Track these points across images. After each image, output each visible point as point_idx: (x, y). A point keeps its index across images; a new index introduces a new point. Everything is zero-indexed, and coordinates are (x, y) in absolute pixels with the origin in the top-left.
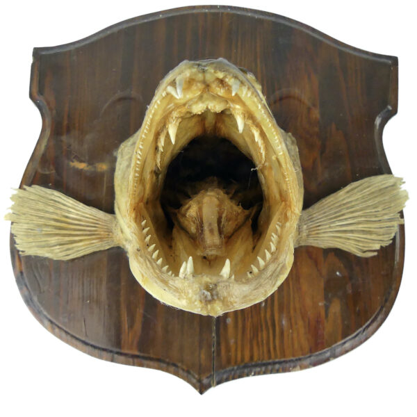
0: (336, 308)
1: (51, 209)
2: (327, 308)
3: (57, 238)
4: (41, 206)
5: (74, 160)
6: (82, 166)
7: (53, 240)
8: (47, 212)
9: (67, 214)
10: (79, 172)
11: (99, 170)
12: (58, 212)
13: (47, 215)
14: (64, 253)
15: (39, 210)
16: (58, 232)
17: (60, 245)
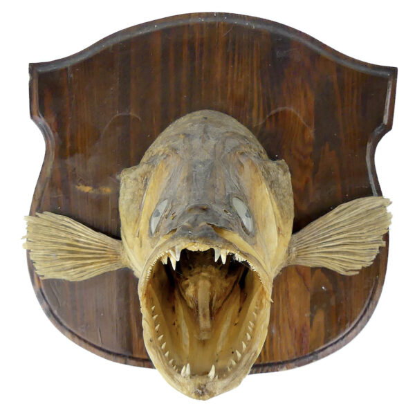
1: (63, 235)
2: (312, 318)
3: (70, 262)
4: (54, 232)
5: (80, 184)
6: (88, 189)
7: (68, 264)
8: (60, 237)
9: (77, 239)
10: (86, 195)
11: (103, 193)
12: (69, 236)
13: (60, 240)
15: (52, 236)
16: (71, 256)
17: (74, 268)
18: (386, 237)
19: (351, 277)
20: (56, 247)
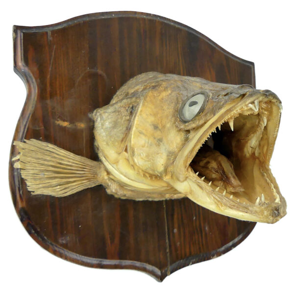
1: (49, 158)
3: (57, 180)
4: (40, 156)
5: (58, 119)
6: (65, 124)
7: (54, 182)
8: (45, 160)
9: (61, 161)
10: (64, 129)
11: (79, 128)
12: (53, 159)
14: (63, 191)
15: (39, 159)
17: (60, 185)
20: (43, 168)
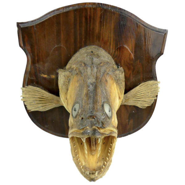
0: (131, 122)
1: (37, 94)
2: (129, 122)
3: (41, 104)
5: (42, 74)
6: (45, 76)
7: (40, 105)
8: (36, 95)
11: (52, 78)
12: (39, 95)
13: (36, 96)
15: (33, 95)
16: (41, 102)
17: (42, 107)
18: (157, 96)
19: (143, 109)
